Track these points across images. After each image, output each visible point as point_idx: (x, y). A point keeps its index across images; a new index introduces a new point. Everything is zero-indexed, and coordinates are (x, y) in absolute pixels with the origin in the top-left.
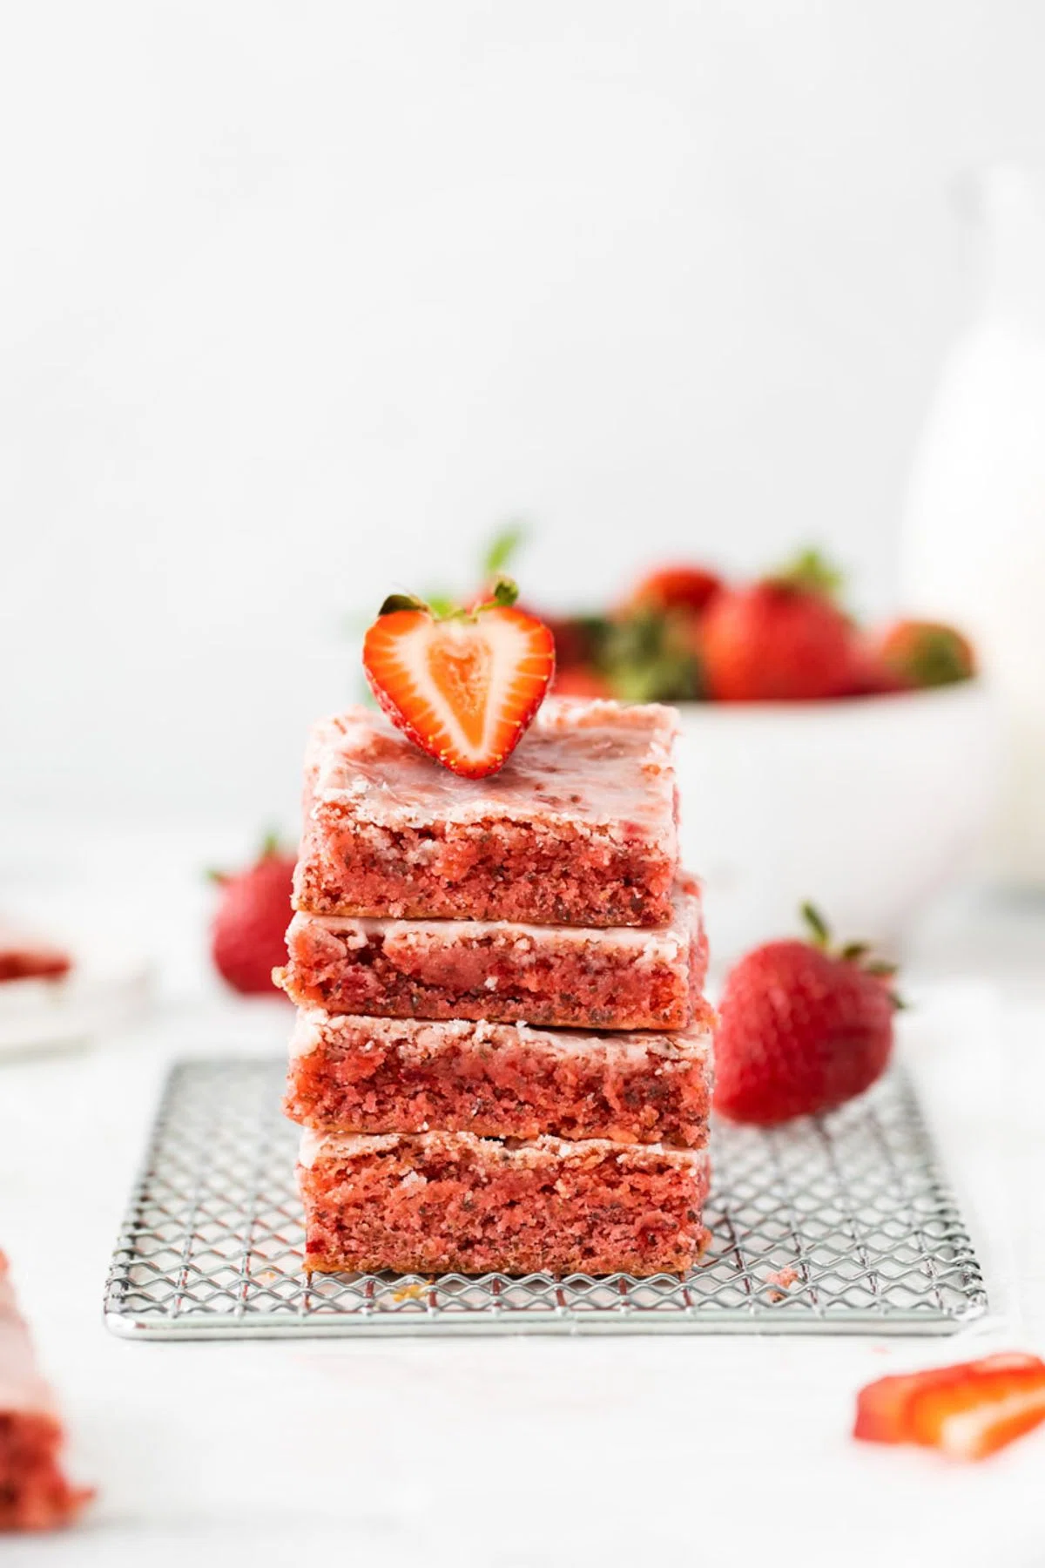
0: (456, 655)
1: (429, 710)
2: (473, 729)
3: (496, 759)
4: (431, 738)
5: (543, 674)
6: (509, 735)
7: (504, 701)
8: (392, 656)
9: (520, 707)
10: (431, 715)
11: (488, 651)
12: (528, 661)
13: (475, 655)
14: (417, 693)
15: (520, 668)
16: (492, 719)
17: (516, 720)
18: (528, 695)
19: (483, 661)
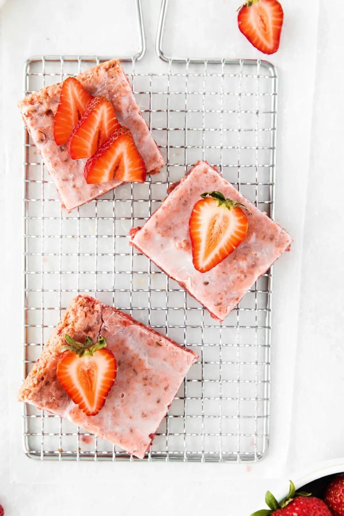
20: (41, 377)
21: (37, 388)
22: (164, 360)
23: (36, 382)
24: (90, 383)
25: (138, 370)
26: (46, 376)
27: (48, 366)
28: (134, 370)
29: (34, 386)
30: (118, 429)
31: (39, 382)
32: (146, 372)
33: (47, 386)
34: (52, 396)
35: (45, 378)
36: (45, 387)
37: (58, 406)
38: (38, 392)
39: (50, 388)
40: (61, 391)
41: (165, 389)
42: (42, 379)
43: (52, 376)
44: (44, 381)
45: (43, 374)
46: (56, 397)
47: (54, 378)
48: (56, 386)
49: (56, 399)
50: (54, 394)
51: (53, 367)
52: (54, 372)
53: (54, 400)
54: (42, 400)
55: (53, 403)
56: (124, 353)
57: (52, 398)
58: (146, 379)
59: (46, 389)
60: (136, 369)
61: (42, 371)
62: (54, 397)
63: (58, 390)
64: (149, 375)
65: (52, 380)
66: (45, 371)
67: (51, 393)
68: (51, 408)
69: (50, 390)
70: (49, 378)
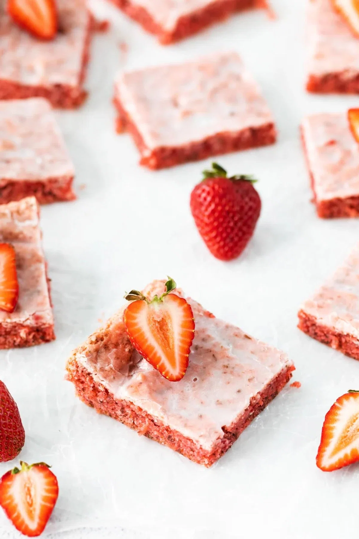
20: (101, 337)
21: (94, 346)
22: (252, 353)
23: (94, 339)
25: (218, 356)
26: (108, 337)
27: (111, 328)
28: (213, 355)
29: (91, 343)
30: (183, 413)
31: (97, 341)
32: (228, 360)
33: (106, 350)
34: (109, 363)
35: (105, 339)
36: (103, 350)
37: (114, 378)
38: (94, 352)
39: (109, 354)
40: (121, 361)
41: (250, 380)
42: (102, 339)
43: (114, 341)
44: (103, 342)
45: (104, 335)
46: (114, 366)
47: (115, 346)
48: (116, 353)
49: (113, 369)
50: (112, 361)
51: (117, 329)
52: (116, 337)
53: (111, 369)
54: (96, 363)
55: (109, 371)
56: (204, 340)
57: (109, 365)
58: (227, 367)
59: (104, 353)
60: (216, 355)
61: (104, 331)
62: (111, 365)
63: (118, 358)
64: (232, 364)
65: (113, 346)
66: (107, 332)
67: (109, 359)
68: (105, 378)
69: (108, 355)
70: (110, 342)
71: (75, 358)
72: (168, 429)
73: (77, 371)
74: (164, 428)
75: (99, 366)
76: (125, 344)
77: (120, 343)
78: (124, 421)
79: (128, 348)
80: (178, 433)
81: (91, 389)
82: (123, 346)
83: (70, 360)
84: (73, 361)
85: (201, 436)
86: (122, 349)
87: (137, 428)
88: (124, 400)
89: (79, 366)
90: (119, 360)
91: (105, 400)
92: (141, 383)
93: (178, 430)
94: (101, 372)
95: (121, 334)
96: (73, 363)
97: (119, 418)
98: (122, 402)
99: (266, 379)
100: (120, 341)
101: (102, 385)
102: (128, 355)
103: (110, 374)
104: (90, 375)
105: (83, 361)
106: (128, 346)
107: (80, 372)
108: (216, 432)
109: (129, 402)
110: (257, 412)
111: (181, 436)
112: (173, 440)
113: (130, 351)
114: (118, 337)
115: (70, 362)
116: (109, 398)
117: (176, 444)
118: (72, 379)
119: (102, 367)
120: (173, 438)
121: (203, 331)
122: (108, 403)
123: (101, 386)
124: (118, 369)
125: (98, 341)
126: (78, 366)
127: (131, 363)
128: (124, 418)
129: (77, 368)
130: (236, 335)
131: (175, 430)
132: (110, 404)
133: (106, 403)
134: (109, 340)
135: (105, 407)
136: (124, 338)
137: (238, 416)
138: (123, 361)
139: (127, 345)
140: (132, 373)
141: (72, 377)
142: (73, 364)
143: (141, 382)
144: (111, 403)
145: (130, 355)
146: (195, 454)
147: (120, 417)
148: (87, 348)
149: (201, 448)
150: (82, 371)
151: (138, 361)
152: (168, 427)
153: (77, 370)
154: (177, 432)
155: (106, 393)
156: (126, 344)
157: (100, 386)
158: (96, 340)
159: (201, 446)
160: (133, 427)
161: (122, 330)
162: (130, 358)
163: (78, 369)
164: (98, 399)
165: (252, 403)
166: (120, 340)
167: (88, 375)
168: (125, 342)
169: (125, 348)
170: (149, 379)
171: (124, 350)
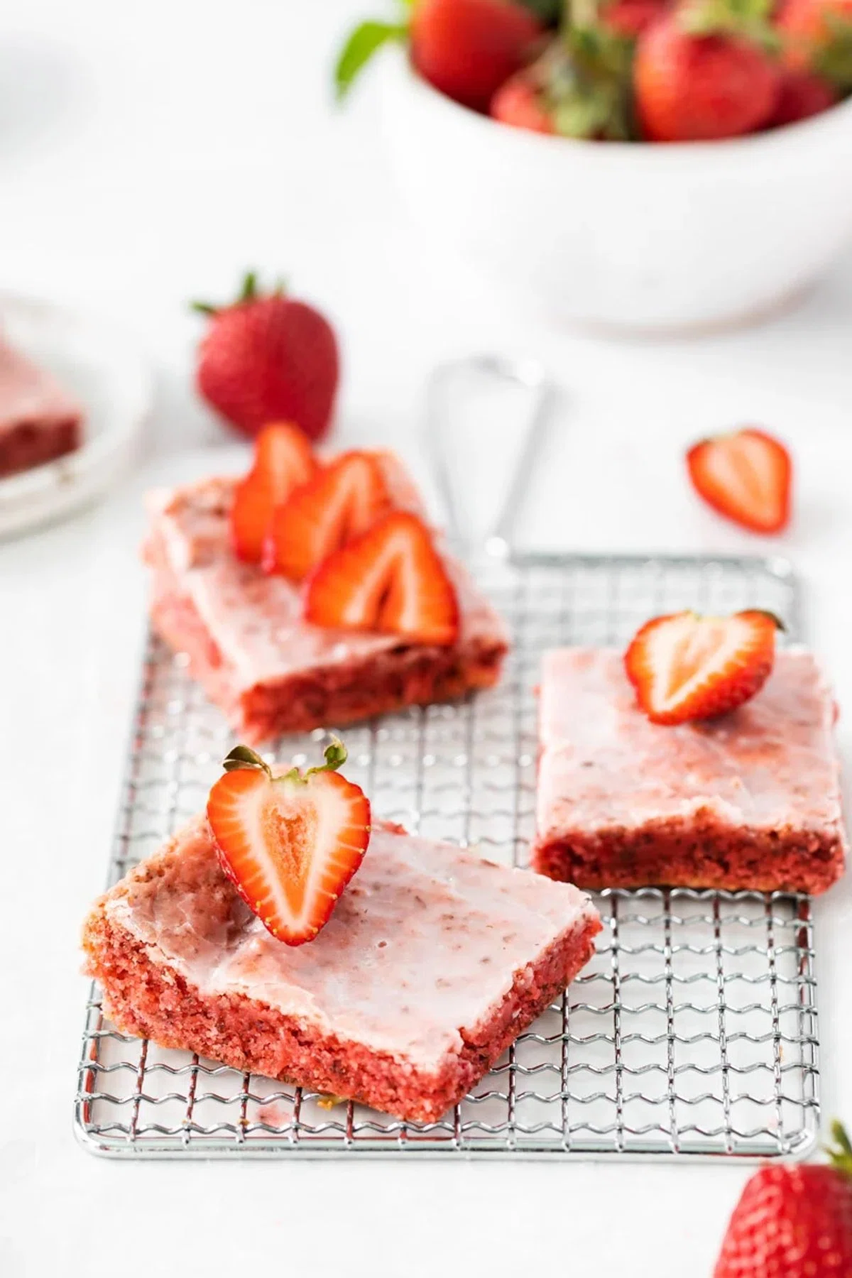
0: (288, 817)
1: (258, 874)
2: (295, 900)
3: (312, 931)
4: (258, 904)
5: (360, 848)
6: (325, 908)
7: (327, 873)
8: (230, 814)
9: (337, 879)
10: (260, 880)
11: (314, 815)
12: (349, 831)
13: (303, 817)
14: (250, 856)
15: (341, 838)
16: (313, 889)
17: (333, 893)
18: (345, 867)
19: (310, 825)
20: (158, 868)
21: (146, 887)
22: (503, 891)
23: (142, 873)
24: (293, 861)
25: (428, 899)
26: (172, 870)
27: (178, 852)
28: (418, 899)
29: (138, 881)
30: (364, 1006)
31: (149, 877)
32: (452, 906)
33: (172, 895)
34: (182, 921)
35: (168, 873)
36: (165, 894)
37: (197, 951)
38: (146, 897)
39: (180, 903)
40: (209, 918)
41: (506, 939)
42: (160, 873)
43: (186, 876)
44: (163, 879)
45: (163, 864)
46: (193, 927)
47: (192, 888)
48: (196, 902)
49: (193, 931)
50: (188, 916)
51: (192, 854)
52: (192, 869)
53: (188, 932)
54: (153, 920)
55: (184, 937)
56: (389, 872)
57: (181, 925)
58: (452, 917)
59: (169, 900)
60: (422, 897)
61: (162, 857)
62: (188, 925)
63: (201, 911)
64: (460, 912)
65: (187, 888)
66: (170, 859)
67: (182, 912)
68: (177, 951)
69: (178, 905)
70: (178, 879)
71: (105, 913)
72: (332, 1045)
73: (110, 946)
74: (323, 1043)
75: (159, 926)
76: (212, 885)
77: (200, 883)
78: (226, 1056)
79: (220, 892)
80: (357, 1049)
81: (144, 986)
82: (209, 888)
83: (91, 921)
84: (98, 922)
85: (413, 1043)
86: (206, 894)
87: (255, 1066)
88: (225, 995)
89: (114, 932)
90: (204, 914)
91: (179, 1007)
92: (260, 956)
93: (357, 1038)
94: (166, 939)
95: (201, 864)
96: (100, 926)
97: (212, 1050)
98: (219, 1002)
99: (544, 937)
100: (200, 880)
101: (170, 969)
102: (221, 907)
103: (188, 942)
104: (142, 951)
105: (124, 916)
106: (220, 890)
107: (116, 945)
108: (446, 1035)
109: (236, 996)
110: (526, 1017)
111: (364, 1052)
112: (344, 1071)
113: (225, 899)
114: (196, 870)
115: (91, 925)
116: (188, 1000)
117: (352, 1079)
118: (97, 969)
119: (168, 930)
120: (344, 1064)
121: (387, 857)
122: (184, 1015)
123: (167, 973)
124: (203, 933)
125: (151, 878)
126: (112, 933)
127: (232, 923)
128: (224, 1048)
129: (110, 938)
130: (463, 861)
131: (349, 1041)
132: (189, 1019)
133: (181, 1018)
134: (174, 877)
135: (178, 1029)
136: (208, 872)
137: (490, 1008)
138: (213, 917)
139: (218, 887)
140: (237, 942)
141: (98, 963)
142: (98, 929)
143: (259, 953)
144: (192, 1015)
145: (226, 906)
146: (401, 1092)
147: (215, 1047)
148: (128, 891)
149: (414, 1073)
150: (122, 945)
151: (246, 919)
152: (333, 1039)
153: (110, 944)
154: (354, 1045)
155: (180, 991)
156: (215, 886)
157: (164, 974)
158: (148, 874)
159: (413, 1066)
160: (246, 1064)
161: (204, 855)
162: (228, 913)
163: (112, 941)
164: (162, 1006)
165: (518, 985)
166: (200, 875)
167: (135, 952)
168: (213, 881)
169: (214, 893)
170: (277, 947)
171: (213, 898)
